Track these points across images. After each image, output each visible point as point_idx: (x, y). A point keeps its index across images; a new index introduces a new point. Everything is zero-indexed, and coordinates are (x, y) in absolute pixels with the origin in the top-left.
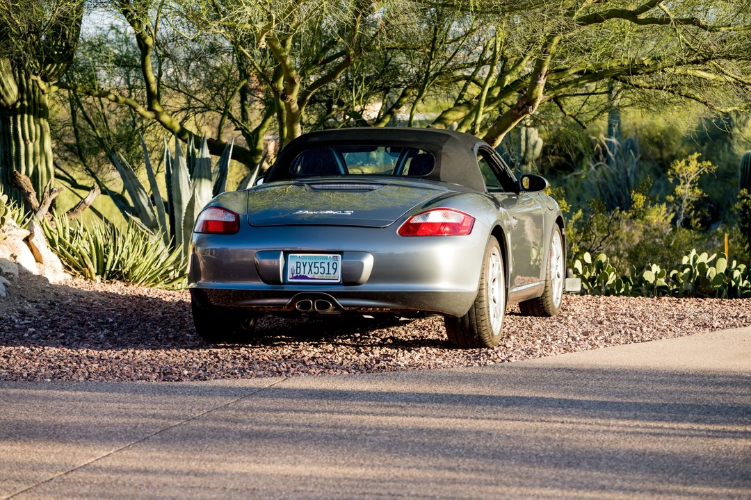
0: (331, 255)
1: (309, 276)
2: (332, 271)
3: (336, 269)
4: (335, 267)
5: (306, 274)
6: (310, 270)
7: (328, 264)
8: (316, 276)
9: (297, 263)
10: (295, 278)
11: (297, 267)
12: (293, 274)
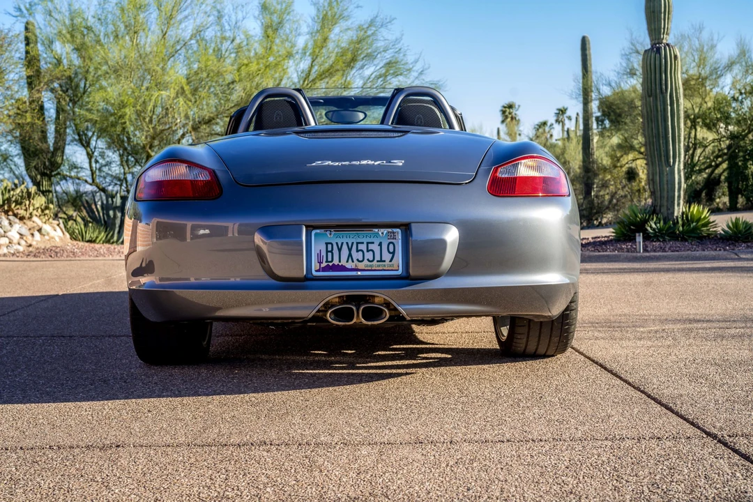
0: (385, 231)
1: (350, 265)
2: (387, 256)
3: (393, 253)
4: (391, 250)
5: (343, 262)
6: (350, 255)
7: (380, 244)
8: (361, 266)
9: (327, 244)
10: (324, 269)
11: (327, 252)
12: (320, 263)
